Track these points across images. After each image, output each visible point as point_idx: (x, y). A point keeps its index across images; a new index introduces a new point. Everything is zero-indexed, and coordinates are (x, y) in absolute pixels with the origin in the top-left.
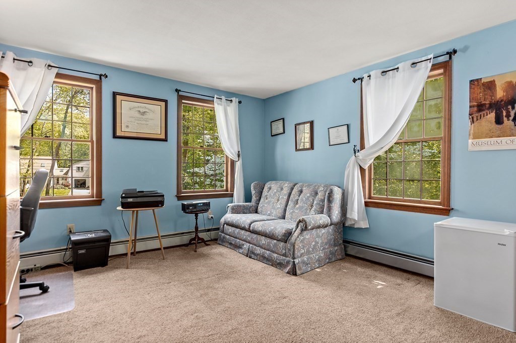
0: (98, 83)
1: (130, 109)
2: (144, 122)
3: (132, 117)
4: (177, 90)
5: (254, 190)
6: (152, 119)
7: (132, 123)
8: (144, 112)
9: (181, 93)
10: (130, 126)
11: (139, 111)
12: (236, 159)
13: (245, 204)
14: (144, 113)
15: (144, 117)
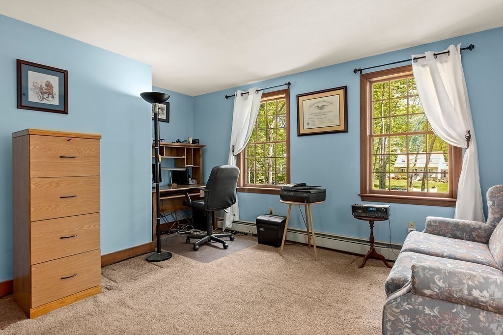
0: (287, 92)
1: (310, 107)
2: (323, 116)
3: (312, 114)
4: (355, 71)
5: (490, 200)
6: (330, 112)
7: (312, 120)
8: (323, 106)
9: (364, 72)
10: (310, 123)
11: (318, 106)
12: (462, 144)
13: (473, 222)
14: (322, 108)
15: (322, 111)
